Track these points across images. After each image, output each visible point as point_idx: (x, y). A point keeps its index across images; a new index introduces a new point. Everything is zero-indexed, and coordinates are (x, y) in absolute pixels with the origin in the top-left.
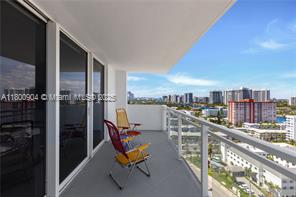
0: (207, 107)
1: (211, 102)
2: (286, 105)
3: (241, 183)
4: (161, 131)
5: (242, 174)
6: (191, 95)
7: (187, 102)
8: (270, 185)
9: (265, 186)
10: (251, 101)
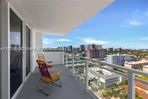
0: (79, 52)
1: (80, 50)
2: (107, 51)
3: (92, 84)
4: (61, 65)
5: (92, 80)
6: (71, 46)
7: (70, 50)
8: (102, 83)
9: (100, 84)
10: (95, 49)
